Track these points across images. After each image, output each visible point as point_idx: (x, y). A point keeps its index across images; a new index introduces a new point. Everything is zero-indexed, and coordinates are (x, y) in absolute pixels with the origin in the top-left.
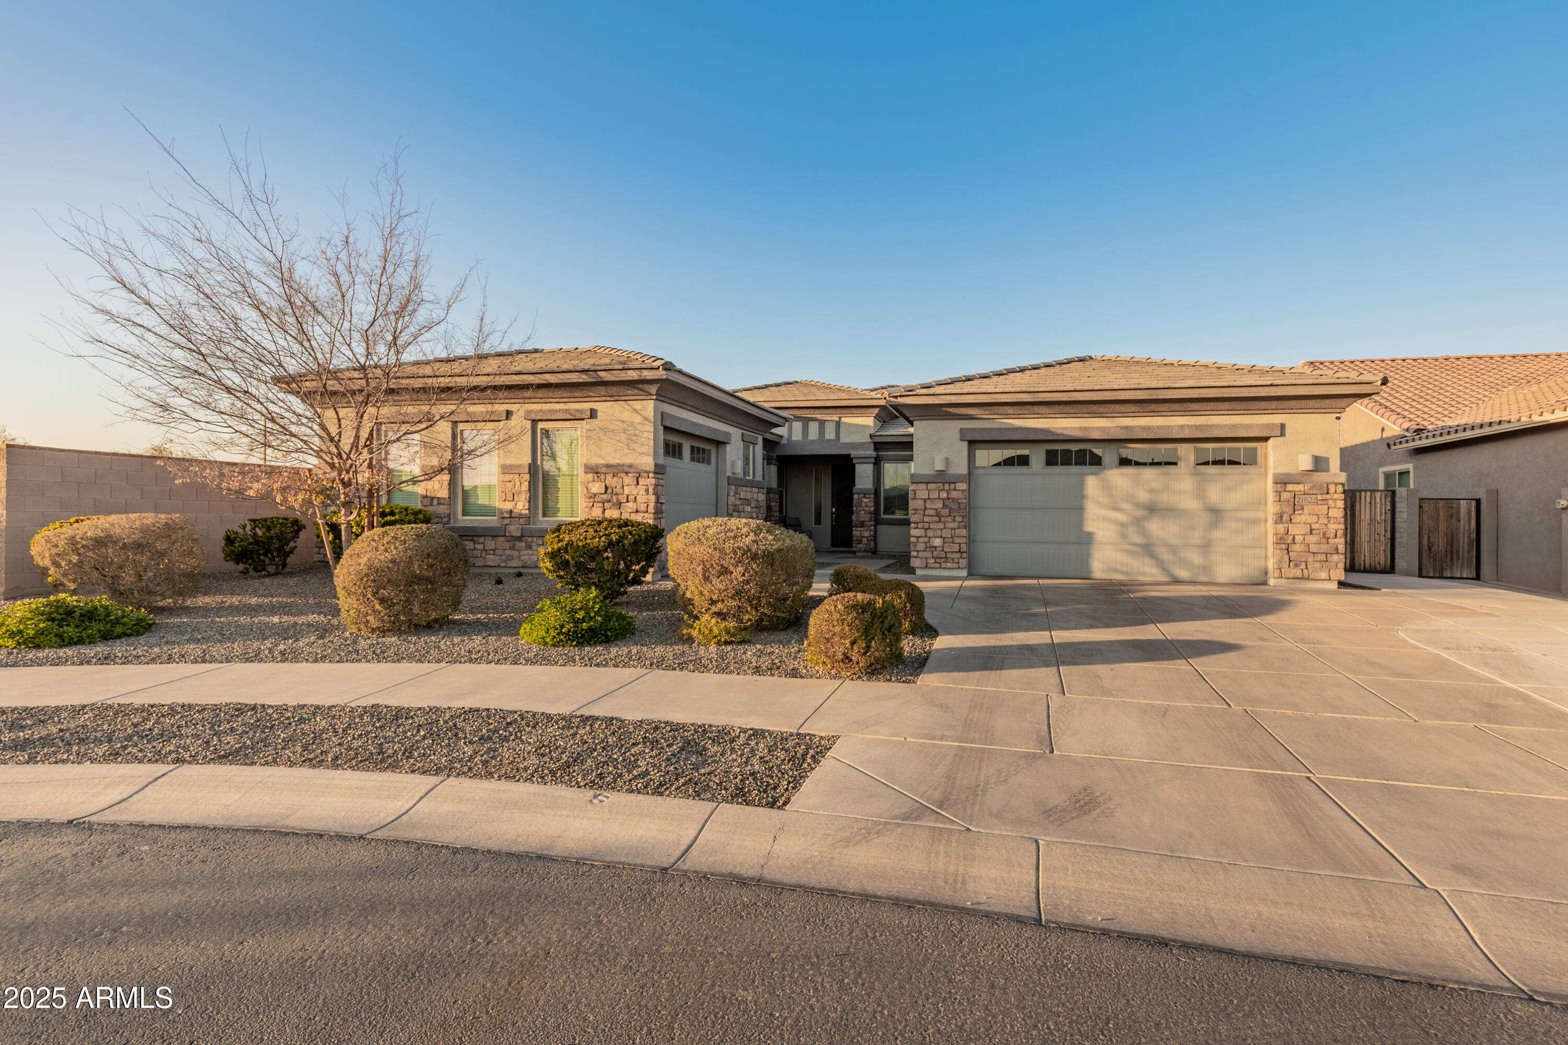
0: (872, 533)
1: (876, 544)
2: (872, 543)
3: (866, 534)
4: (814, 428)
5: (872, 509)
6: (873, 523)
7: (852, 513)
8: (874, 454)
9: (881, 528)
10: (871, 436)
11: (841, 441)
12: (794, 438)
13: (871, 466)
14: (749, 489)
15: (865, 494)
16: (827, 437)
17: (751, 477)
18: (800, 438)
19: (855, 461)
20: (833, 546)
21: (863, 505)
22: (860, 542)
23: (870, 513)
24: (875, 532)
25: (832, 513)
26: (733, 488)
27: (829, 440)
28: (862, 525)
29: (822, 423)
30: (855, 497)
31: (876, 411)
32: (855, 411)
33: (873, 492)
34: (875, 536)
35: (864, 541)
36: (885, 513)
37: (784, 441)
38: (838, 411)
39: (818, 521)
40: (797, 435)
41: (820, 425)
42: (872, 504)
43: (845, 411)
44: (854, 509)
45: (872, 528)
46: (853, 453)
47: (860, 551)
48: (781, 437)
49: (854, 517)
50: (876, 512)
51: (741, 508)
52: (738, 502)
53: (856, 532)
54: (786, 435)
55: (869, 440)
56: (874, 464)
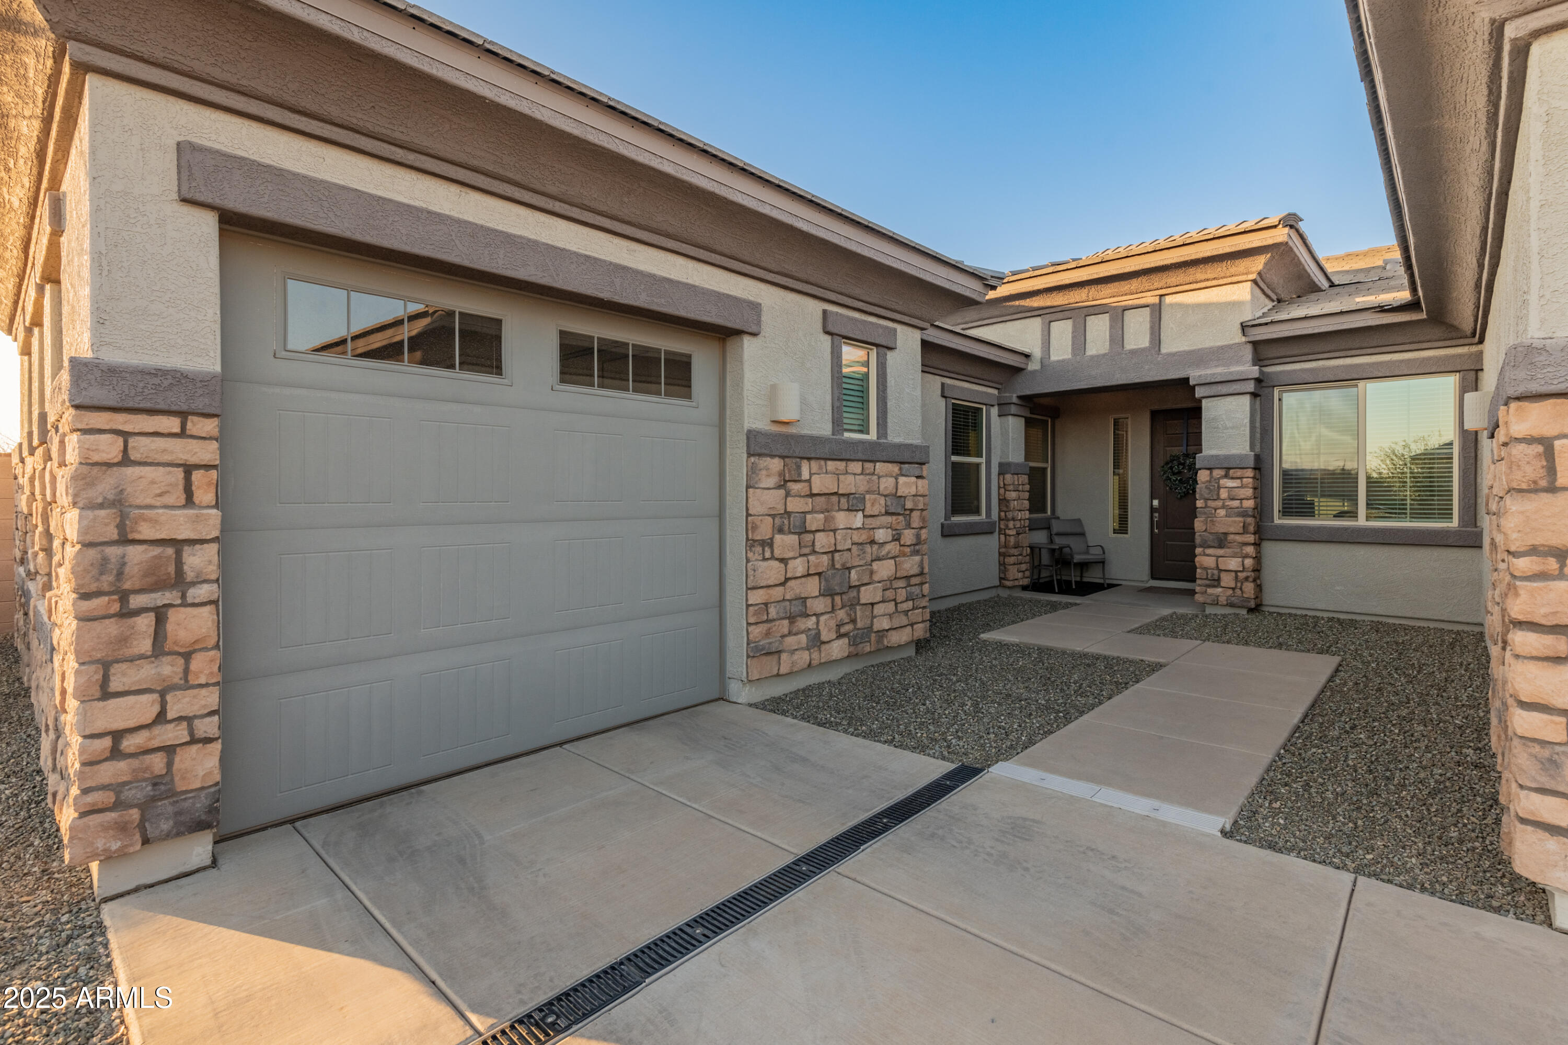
0: (1249, 562)
1: (1259, 588)
2: (1249, 588)
3: (1233, 564)
4: (1099, 328)
5: (1250, 504)
6: (1251, 538)
7: (1193, 513)
8: (1255, 371)
9: (1270, 548)
10: (1244, 327)
11: (1164, 350)
12: (1054, 358)
13: (1246, 400)
14: (856, 467)
15: (1229, 467)
16: (1130, 345)
17: (873, 436)
18: (1067, 355)
19: (1199, 393)
20: (1153, 577)
21: (1224, 494)
22: (1216, 583)
23: (1244, 514)
24: (1258, 559)
25: (1153, 510)
26: (776, 464)
27: (1133, 352)
28: (1221, 541)
29: (1118, 315)
30: (1203, 476)
31: (1259, 263)
32: (1199, 273)
33: (1251, 463)
34: (1257, 570)
35: (1227, 580)
36: (1287, 511)
37: (1033, 366)
38: (1157, 281)
39: (1122, 527)
40: (1062, 350)
41: (1113, 320)
42: (1249, 492)
43: (1173, 278)
44: (1199, 503)
45: (1250, 550)
46: (1195, 375)
47: (1216, 603)
48: (1027, 356)
49: (1198, 524)
50: (1261, 512)
51: (815, 521)
52: (795, 505)
53: (1205, 560)
54: (1037, 352)
55: (1239, 338)
56: (1254, 395)
